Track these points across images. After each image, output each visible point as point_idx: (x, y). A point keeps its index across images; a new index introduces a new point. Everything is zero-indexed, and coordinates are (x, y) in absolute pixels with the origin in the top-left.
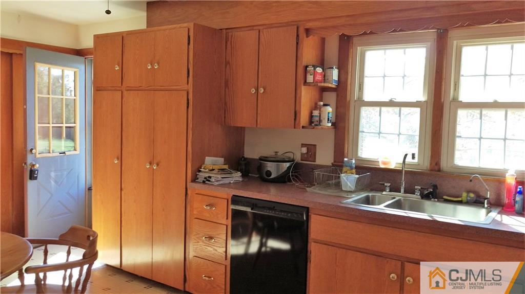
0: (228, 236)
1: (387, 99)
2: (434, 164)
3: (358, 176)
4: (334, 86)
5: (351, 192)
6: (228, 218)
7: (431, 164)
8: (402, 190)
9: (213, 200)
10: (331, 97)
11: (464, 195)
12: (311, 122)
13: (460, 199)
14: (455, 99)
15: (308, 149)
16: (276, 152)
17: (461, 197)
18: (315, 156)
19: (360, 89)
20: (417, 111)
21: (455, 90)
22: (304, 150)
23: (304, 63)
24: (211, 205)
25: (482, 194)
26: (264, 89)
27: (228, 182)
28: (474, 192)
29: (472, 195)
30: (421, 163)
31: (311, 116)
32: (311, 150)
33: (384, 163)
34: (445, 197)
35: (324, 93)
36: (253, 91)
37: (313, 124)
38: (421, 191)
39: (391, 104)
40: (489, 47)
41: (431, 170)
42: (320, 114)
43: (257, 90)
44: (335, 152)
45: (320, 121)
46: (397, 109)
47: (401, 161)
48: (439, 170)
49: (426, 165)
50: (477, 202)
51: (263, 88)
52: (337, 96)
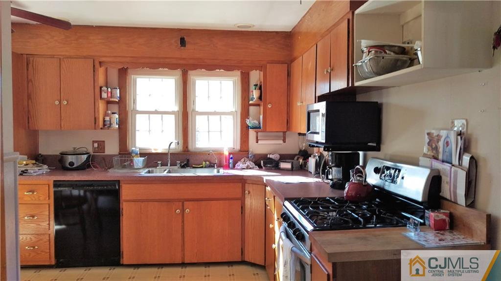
0: (51, 212)
1: (153, 110)
2: (185, 147)
3: (143, 158)
4: (117, 101)
5: (140, 169)
6: (50, 198)
7: (183, 148)
8: (169, 165)
9: (34, 188)
10: (115, 108)
11: (204, 163)
12: (104, 125)
13: (202, 166)
14: (194, 110)
15: (98, 144)
16: (75, 148)
17: (202, 164)
18: (104, 148)
19: (134, 102)
20: (173, 117)
21: (193, 104)
22: (96, 145)
23: (100, 85)
24: (33, 191)
25: (212, 162)
26: (67, 102)
27: (41, 173)
28: (208, 161)
29: (208, 163)
30: (177, 148)
31: (104, 121)
32: (101, 145)
33: (155, 150)
34: (194, 166)
35: (109, 105)
36: (57, 103)
37: (106, 127)
38: (180, 163)
39: (156, 112)
40: (222, 81)
41: (184, 151)
42: (110, 119)
43: (60, 102)
44: (120, 145)
45: (110, 124)
46: (160, 116)
47: (167, 147)
48: (188, 151)
49: (180, 148)
50: (211, 166)
51: (66, 100)
52: (119, 107)
